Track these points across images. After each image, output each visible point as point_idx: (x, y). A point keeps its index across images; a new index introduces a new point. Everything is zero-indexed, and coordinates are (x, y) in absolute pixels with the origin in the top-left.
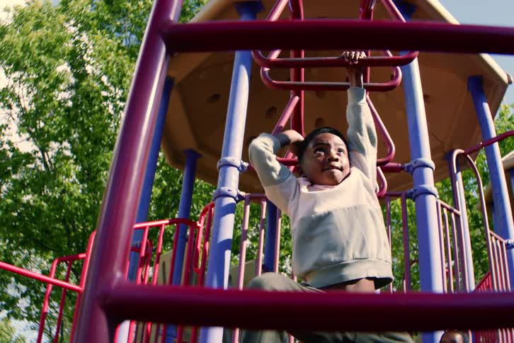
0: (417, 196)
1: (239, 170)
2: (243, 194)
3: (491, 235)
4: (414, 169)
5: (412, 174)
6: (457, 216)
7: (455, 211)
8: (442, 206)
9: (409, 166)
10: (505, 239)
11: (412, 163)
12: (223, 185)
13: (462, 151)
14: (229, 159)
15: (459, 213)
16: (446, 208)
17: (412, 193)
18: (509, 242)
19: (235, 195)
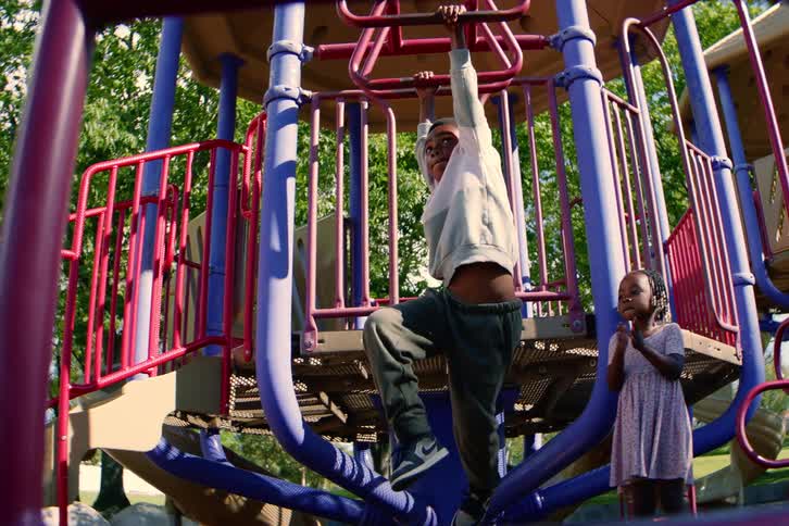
0: (572, 82)
1: (299, 58)
2: (308, 93)
3: (689, 148)
4: (564, 42)
5: (561, 49)
6: (634, 115)
7: (630, 106)
8: (611, 99)
9: (556, 39)
10: (710, 155)
11: (560, 33)
12: (277, 83)
13: (638, 21)
14: (284, 43)
15: (638, 110)
16: (616, 101)
17: (562, 78)
18: (718, 159)
19: (296, 96)
